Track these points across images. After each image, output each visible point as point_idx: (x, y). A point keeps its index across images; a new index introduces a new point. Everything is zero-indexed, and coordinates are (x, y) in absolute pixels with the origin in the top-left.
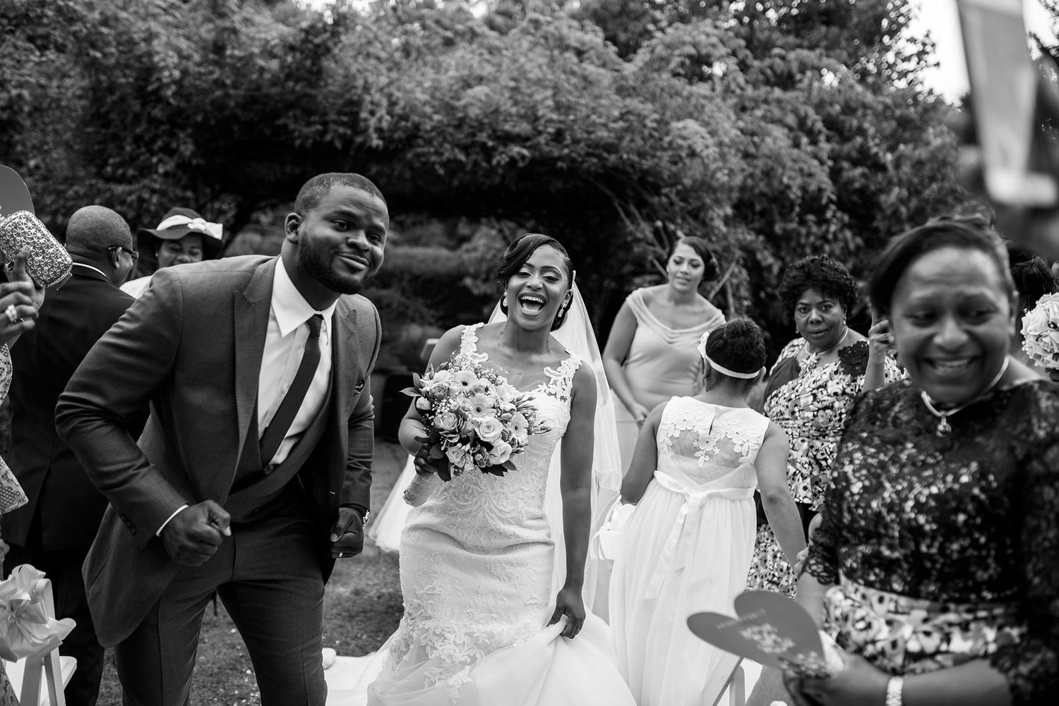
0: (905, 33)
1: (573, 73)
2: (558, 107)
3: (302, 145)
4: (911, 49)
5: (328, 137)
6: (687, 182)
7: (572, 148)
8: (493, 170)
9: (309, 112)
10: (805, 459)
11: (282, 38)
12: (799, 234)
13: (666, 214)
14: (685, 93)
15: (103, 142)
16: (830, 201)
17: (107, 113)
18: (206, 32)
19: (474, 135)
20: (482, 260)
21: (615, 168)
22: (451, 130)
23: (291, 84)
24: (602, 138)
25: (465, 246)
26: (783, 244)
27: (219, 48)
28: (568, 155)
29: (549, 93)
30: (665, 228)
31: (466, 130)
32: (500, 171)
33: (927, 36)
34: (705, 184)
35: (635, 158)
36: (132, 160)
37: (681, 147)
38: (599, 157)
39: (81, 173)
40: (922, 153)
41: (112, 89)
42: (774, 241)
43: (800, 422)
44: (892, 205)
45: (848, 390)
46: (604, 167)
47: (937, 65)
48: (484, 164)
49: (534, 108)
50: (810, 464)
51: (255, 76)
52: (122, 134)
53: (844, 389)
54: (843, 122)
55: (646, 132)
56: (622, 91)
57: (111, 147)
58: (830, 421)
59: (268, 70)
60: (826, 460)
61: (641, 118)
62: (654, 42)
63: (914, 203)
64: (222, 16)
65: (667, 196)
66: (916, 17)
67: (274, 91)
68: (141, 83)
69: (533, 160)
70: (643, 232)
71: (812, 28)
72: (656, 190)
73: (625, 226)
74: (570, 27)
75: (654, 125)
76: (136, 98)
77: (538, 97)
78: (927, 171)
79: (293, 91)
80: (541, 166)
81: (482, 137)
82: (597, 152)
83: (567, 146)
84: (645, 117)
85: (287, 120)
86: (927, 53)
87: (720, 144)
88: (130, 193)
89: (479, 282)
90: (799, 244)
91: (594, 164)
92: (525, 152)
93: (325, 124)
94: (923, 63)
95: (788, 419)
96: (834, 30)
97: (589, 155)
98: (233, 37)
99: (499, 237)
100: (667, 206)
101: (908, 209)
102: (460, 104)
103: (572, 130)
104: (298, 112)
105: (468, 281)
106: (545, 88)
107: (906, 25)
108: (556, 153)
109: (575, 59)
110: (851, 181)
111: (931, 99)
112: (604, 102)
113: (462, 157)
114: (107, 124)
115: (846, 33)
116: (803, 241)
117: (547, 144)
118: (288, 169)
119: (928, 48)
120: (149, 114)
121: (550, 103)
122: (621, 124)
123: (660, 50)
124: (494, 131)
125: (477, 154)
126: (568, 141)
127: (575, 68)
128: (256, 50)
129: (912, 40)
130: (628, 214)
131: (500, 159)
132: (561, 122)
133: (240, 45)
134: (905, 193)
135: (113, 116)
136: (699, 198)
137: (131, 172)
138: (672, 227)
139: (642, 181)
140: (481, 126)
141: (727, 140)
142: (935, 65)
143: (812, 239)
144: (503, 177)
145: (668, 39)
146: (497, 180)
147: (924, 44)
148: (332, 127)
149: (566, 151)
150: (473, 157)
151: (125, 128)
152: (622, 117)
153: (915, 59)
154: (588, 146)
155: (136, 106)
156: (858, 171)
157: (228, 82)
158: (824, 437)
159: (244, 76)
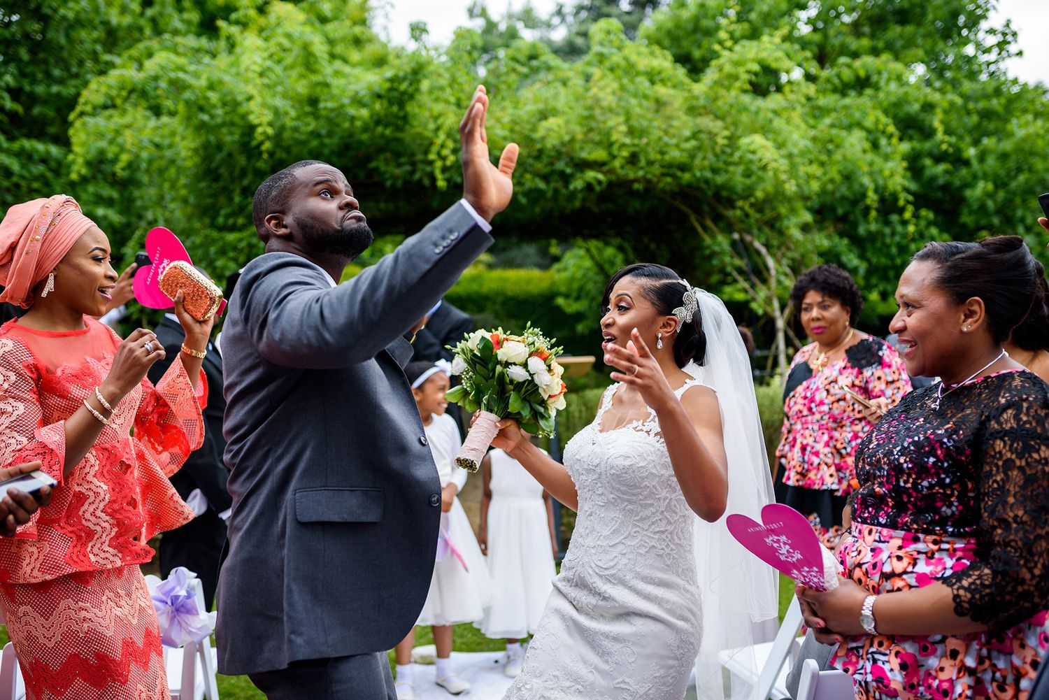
0: (984, 25)
1: (646, 97)
2: (631, 132)
3: (393, 185)
4: (991, 40)
5: (417, 176)
6: (759, 194)
7: (647, 169)
8: (573, 195)
9: (398, 155)
10: (827, 450)
11: (369, 88)
12: (883, 235)
13: (742, 226)
14: (753, 108)
15: (214, 195)
16: (908, 202)
17: (218, 168)
18: (302, 88)
19: (552, 164)
20: (572, 279)
21: (689, 186)
22: (530, 161)
23: (380, 129)
24: (675, 158)
25: (556, 266)
26: (869, 246)
27: (313, 101)
28: (644, 177)
29: (621, 119)
30: (742, 240)
31: (545, 160)
32: (580, 196)
33: (1007, 25)
34: (778, 195)
35: (708, 174)
36: (241, 210)
37: (751, 161)
38: (673, 176)
39: (197, 225)
40: (1007, 145)
41: (219, 147)
42: (859, 243)
43: (817, 416)
44: (979, 199)
45: (857, 382)
46: (680, 185)
47: (1020, 54)
48: (564, 191)
49: (608, 133)
50: (832, 453)
51: (347, 125)
52: (231, 187)
53: (853, 382)
54: (923, 121)
55: (718, 149)
56: (692, 111)
57: (222, 200)
58: (845, 411)
59: (360, 118)
60: (845, 448)
61: (712, 136)
62: (721, 61)
63: (1001, 195)
64: (314, 72)
65: (742, 209)
66: (995, 8)
67: (365, 137)
68: (246, 139)
69: (610, 184)
70: (720, 245)
71: (885, 29)
72: (731, 204)
73: (702, 240)
74: (639, 54)
75: (725, 142)
76: (242, 153)
77: (611, 123)
78: (1012, 164)
79: (382, 136)
80: (618, 189)
81: (560, 165)
82: (671, 171)
83: (642, 168)
84: (716, 135)
85: (379, 163)
86: (1009, 43)
87: (790, 156)
88: (241, 240)
89: (570, 301)
90: (884, 244)
91: (669, 184)
92: (601, 177)
93: (413, 164)
94: (1004, 53)
95: (806, 416)
96: (909, 29)
97: (664, 175)
98: (326, 90)
99: (587, 258)
100: (743, 218)
101: (995, 201)
102: (537, 135)
103: (646, 152)
104: (388, 155)
105: (560, 301)
106: (618, 115)
107: (984, 17)
108: (632, 176)
109: (647, 84)
110: (933, 178)
111: (1015, 89)
112: (675, 123)
113: (541, 185)
114: (217, 179)
115: (922, 31)
116: (888, 240)
117: (622, 167)
118: (382, 206)
119: (1009, 38)
120: (254, 167)
121: (623, 128)
122: (693, 143)
123: (728, 68)
124: (572, 159)
125: (556, 181)
126: (643, 162)
127: (648, 92)
128: (346, 101)
129: (992, 31)
130: (705, 228)
131: (578, 184)
132: (634, 145)
133: (332, 97)
134: (990, 187)
135: (222, 170)
136: (773, 209)
137: (241, 221)
138: (748, 238)
139: (717, 195)
140: (559, 155)
141: (795, 151)
142: (1017, 54)
143: (897, 238)
144: (584, 200)
145: (735, 57)
146: (577, 204)
147: (1004, 34)
148: (420, 166)
149: (641, 173)
150: (553, 185)
151: (233, 180)
152: (694, 136)
153: (995, 51)
154: (663, 167)
155: (242, 160)
156: (942, 167)
157: (323, 132)
158: (842, 427)
159: (337, 125)
